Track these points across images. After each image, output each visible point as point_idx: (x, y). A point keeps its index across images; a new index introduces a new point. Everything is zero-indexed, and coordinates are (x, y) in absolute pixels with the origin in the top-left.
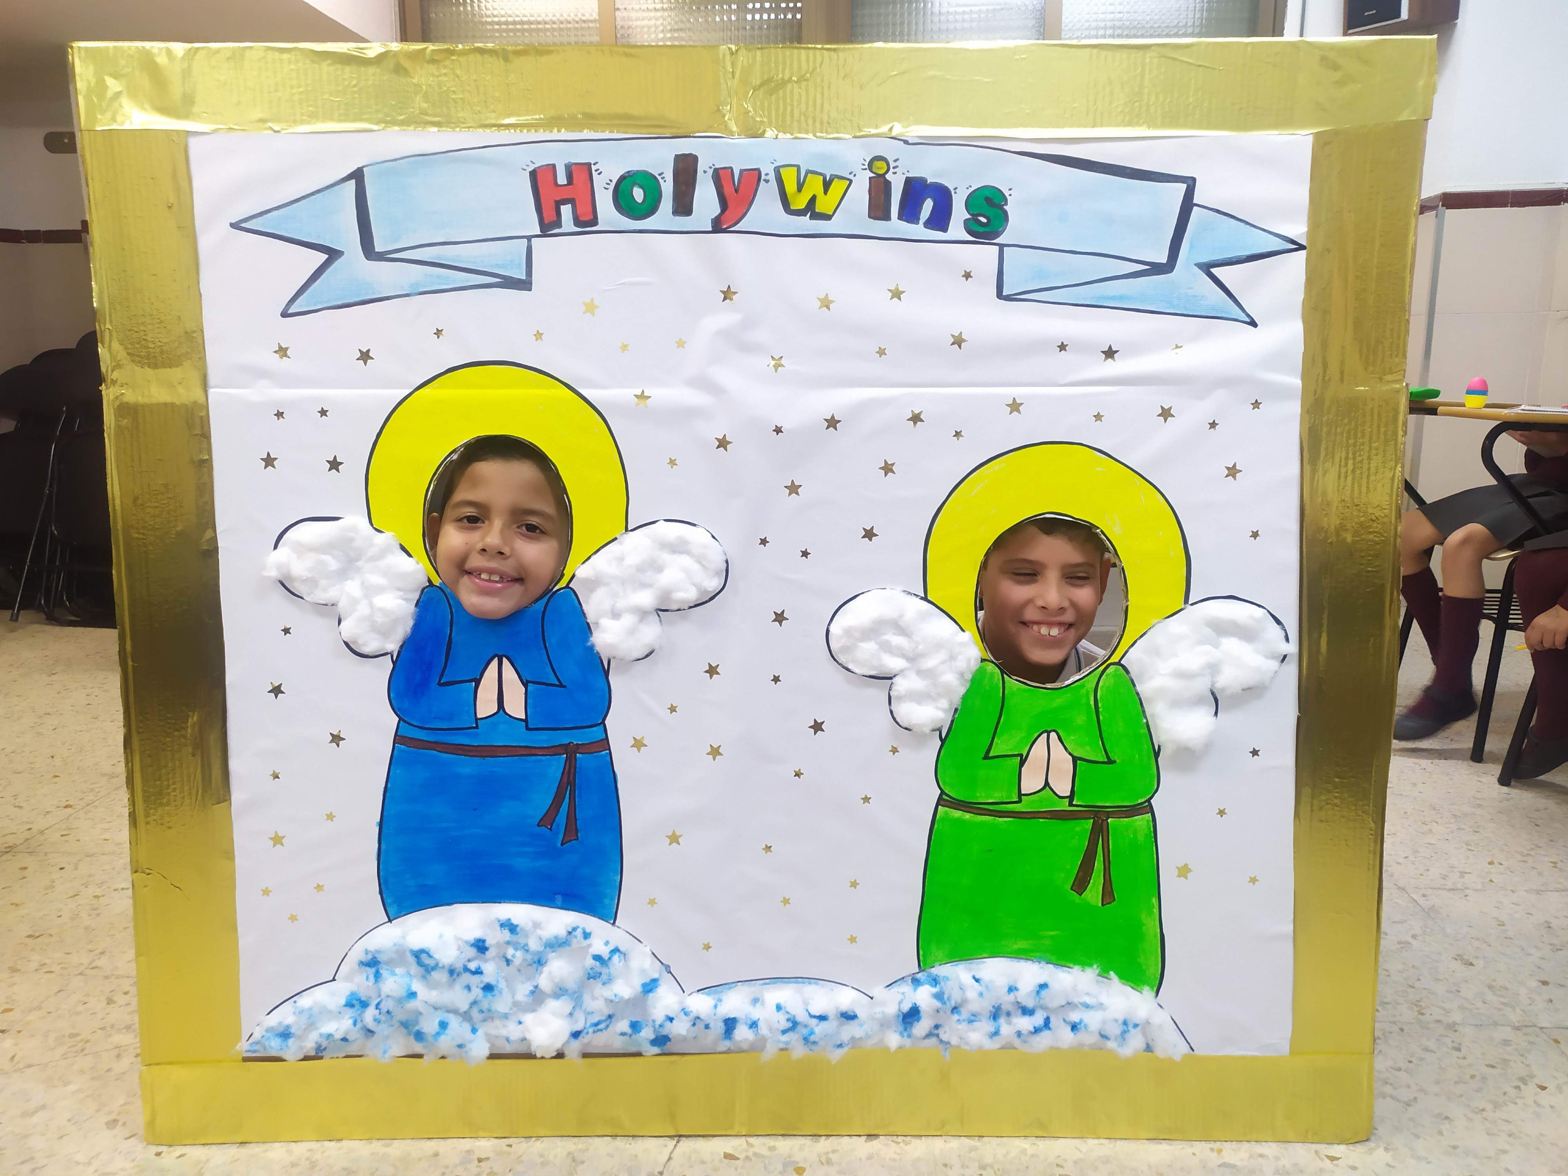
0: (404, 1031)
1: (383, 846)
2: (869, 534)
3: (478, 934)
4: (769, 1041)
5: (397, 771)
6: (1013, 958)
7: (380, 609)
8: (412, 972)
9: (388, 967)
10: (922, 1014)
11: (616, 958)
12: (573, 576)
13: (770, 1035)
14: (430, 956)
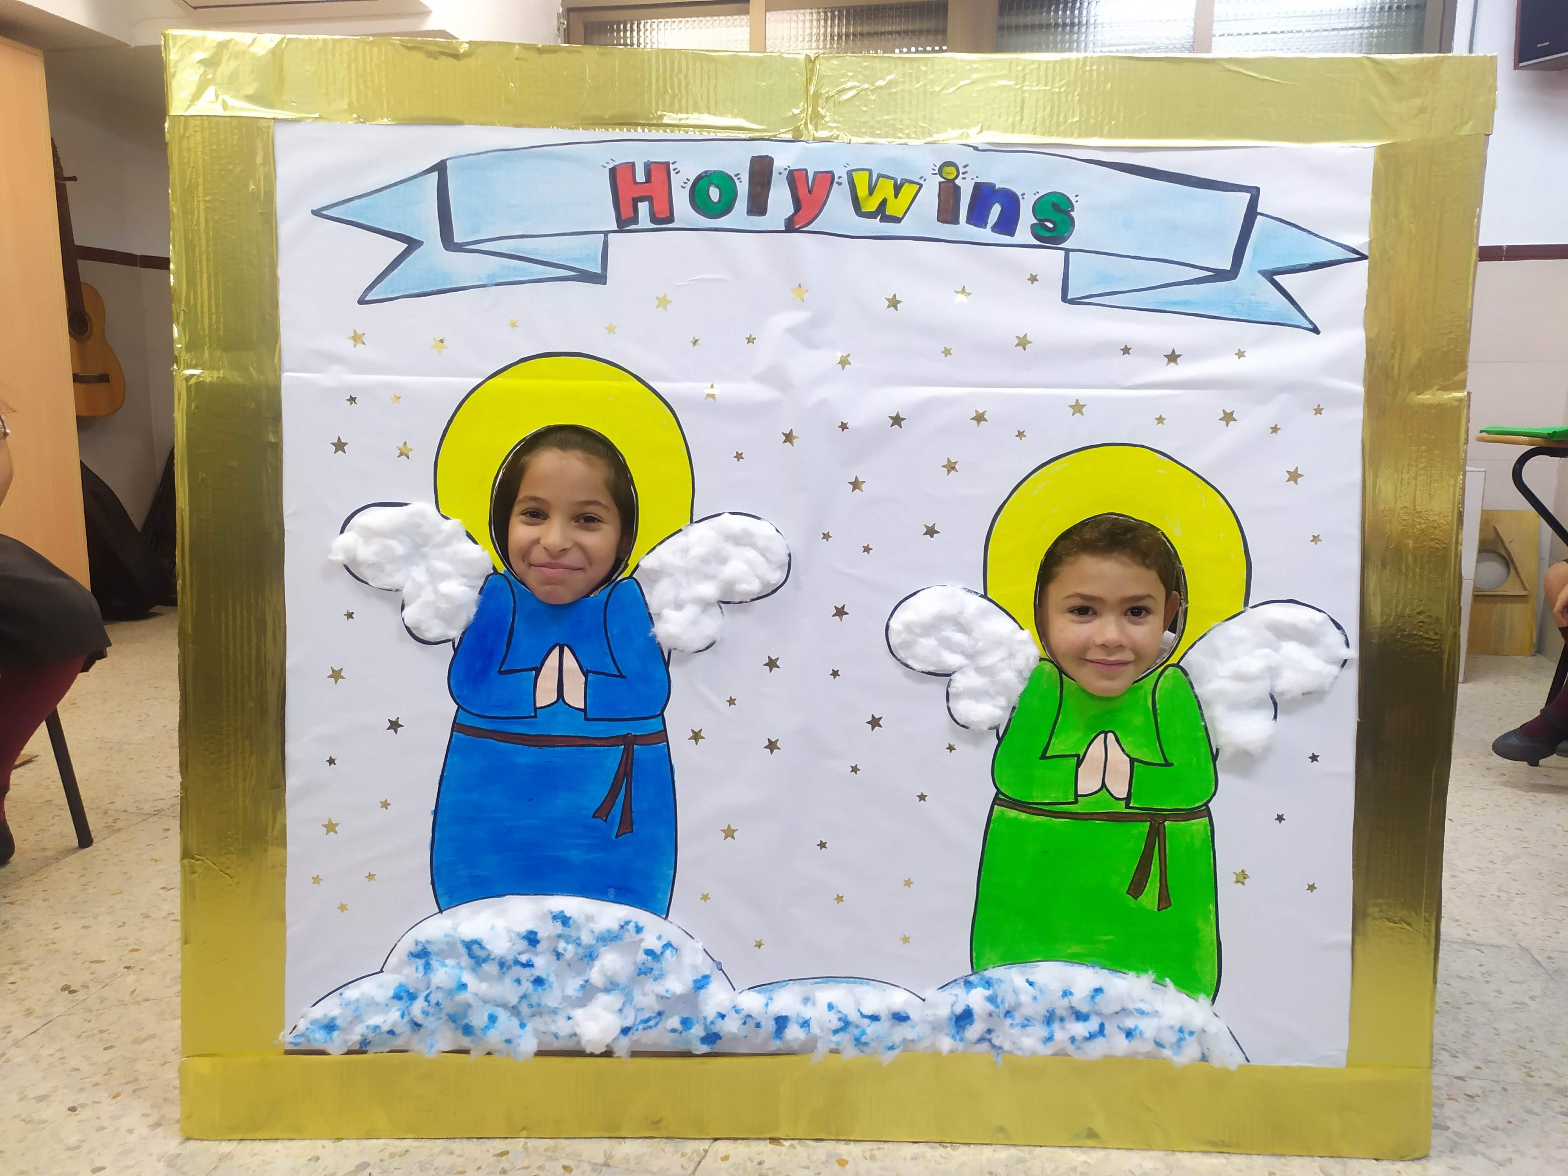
0: (453, 1025)
1: (437, 836)
2: (931, 531)
3: (530, 926)
4: (820, 1041)
5: (454, 759)
6: (1068, 962)
7: (445, 596)
8: (463, 964)
9: (438, 958)
10: (975, 1017)
11: (668, 952)
12: (638, 566)
13: (822, 1034)
14: (482, 947)
